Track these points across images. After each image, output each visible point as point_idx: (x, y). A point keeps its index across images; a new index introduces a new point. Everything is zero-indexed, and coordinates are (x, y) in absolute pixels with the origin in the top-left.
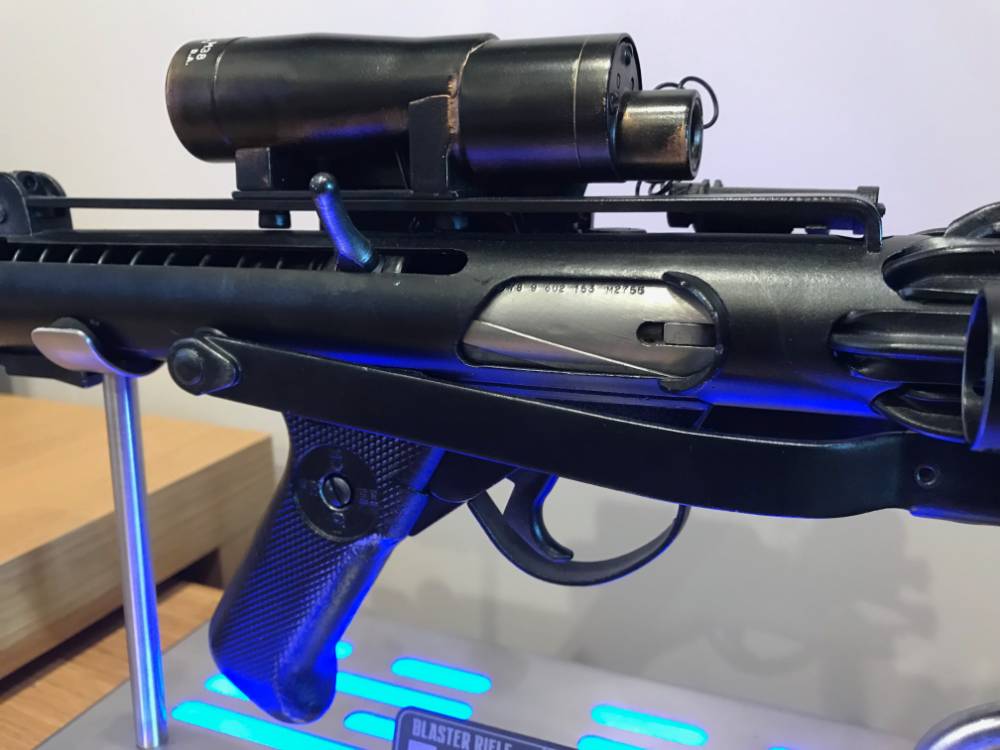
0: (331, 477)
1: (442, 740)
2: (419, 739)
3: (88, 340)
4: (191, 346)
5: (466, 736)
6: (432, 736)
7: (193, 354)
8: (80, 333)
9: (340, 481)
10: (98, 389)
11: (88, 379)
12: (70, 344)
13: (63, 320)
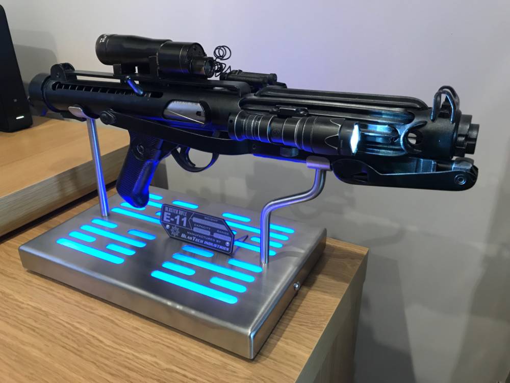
0: (139, 146)
1: (171, 212)
2: (167, 212)
3: (82, 110)
4: (104, 113)
5: (177, 210)
6: (170, 211)
7: (105, 115)
8: (80, 108)
9: (142, 146)
10: (85, 122)
11: (83, 119)
12: (77, 111)
13: (76, 105)
